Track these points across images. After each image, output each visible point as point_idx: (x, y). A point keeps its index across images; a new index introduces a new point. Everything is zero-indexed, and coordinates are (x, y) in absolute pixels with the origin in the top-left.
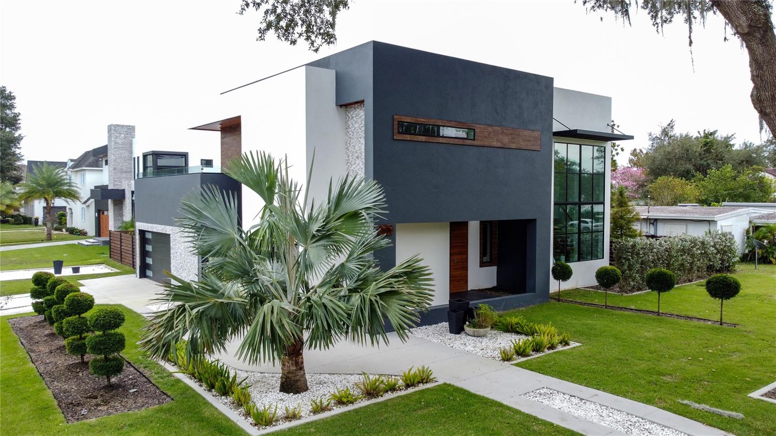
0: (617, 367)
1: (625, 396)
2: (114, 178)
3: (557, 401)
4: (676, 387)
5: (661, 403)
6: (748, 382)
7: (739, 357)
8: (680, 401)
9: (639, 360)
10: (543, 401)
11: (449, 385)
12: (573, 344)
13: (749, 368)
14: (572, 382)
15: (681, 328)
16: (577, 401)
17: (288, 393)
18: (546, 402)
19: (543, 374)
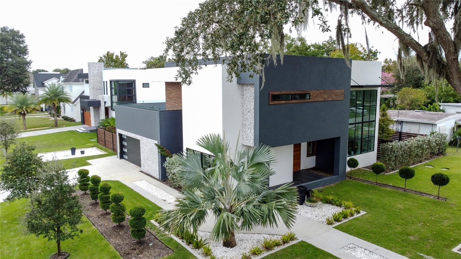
0: (386, 230)
1: (391, 250)
2: (93, 93)
3: (359, 253)
4: (416, 244)
5: (409, 254)
6: (452, 241)
7: (448, 222)
8: (418, 253)
9: (397, 225)
10: (352, 252)
11: (304, 242)
12: (363, 213)
13: (452, 231)
14: (365, 240)
15: (418, 202)
16: (368, 253)
17: (228, 247)
18: (353, 254)
19: (349, 234)
